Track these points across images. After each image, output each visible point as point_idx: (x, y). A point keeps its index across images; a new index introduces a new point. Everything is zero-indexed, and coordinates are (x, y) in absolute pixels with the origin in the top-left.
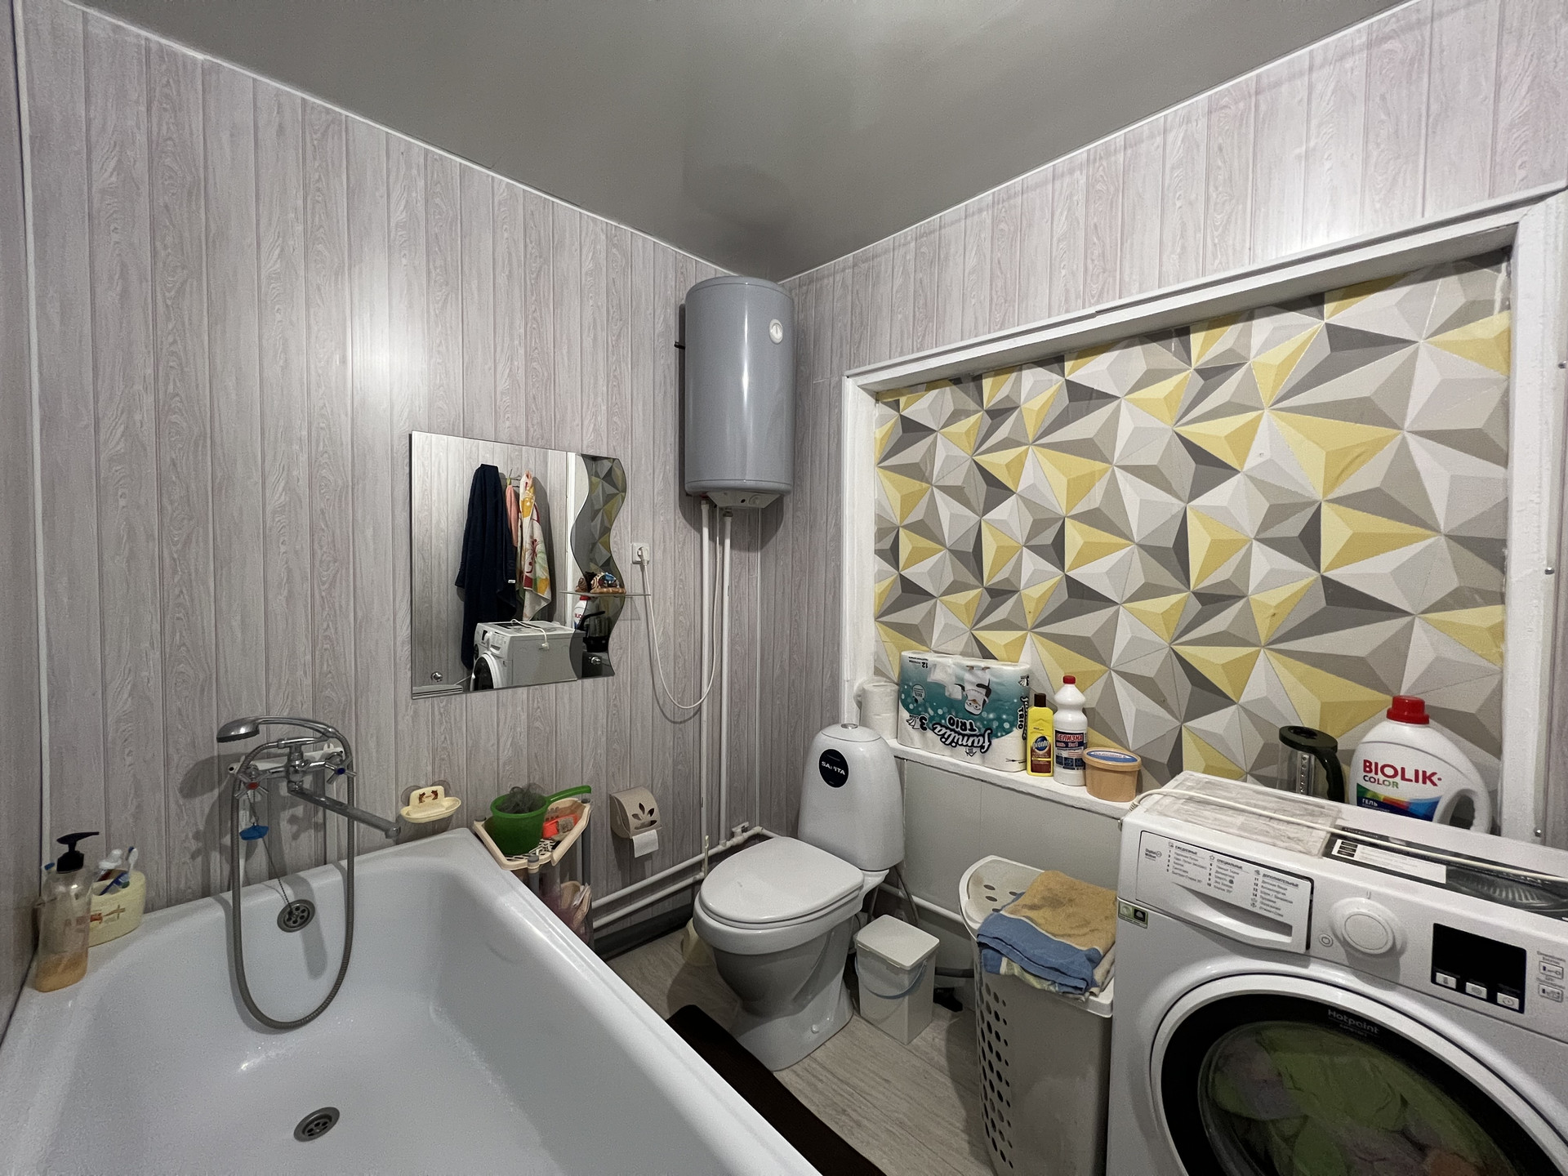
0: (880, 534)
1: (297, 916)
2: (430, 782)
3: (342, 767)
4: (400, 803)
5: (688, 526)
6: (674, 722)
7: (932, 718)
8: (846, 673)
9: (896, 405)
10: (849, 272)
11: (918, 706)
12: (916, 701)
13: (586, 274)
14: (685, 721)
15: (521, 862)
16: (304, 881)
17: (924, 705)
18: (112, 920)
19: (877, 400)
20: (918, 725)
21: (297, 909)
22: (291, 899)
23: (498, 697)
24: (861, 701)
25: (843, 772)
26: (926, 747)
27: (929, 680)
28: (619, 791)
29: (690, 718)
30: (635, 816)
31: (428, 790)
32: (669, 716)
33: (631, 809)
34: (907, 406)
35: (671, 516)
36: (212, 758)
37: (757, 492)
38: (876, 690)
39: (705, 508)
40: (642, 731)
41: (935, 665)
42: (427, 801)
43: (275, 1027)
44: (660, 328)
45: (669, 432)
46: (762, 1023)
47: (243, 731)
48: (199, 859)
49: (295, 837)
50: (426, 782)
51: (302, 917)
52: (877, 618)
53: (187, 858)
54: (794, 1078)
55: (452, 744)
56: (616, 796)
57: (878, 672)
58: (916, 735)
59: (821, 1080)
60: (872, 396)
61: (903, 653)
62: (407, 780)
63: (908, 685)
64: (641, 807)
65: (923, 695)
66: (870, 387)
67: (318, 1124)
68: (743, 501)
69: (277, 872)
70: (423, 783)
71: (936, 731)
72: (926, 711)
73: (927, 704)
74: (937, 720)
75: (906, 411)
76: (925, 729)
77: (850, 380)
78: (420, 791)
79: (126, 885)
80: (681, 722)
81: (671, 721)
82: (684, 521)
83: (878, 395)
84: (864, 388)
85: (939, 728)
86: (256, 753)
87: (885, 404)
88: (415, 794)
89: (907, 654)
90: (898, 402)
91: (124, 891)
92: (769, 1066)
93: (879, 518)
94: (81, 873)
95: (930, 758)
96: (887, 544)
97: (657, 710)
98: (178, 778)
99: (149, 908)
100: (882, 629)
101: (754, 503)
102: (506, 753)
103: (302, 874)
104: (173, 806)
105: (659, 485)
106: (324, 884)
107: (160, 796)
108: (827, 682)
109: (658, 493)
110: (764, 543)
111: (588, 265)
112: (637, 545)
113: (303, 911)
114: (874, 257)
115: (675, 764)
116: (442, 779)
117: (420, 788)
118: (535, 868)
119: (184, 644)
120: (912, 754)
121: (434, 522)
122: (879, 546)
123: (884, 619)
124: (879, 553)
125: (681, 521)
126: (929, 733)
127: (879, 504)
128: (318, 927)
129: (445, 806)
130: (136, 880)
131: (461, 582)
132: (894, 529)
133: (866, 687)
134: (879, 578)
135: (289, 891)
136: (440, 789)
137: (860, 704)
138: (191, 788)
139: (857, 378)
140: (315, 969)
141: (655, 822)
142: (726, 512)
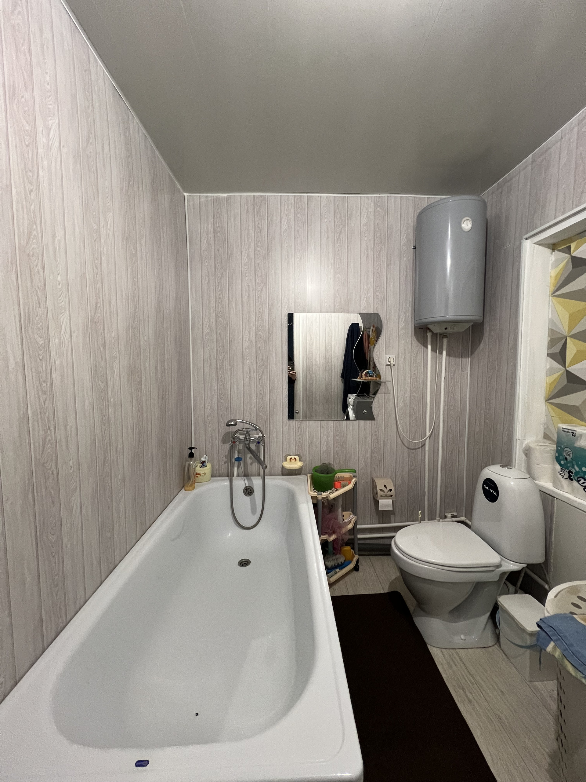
0: (552, 343)
1: (249, 491)
2: (294, 454)
3: (260, 441)
4: (284, 460)
5: (420, 345)
6: (409, 448)
7: (577, 473)
8: (518, 433)
9: (568, 250)
10: (529, 168)
11: (568, 463)
12: (566, 459)
13: (363, 225)
14: (416, 449)
15: (315, 494)
16: (251, 479)
17: (571, 462)
18: (202, 476)
19: (553, 250)
20: (567, 476)
21: (249, 489)
22: (247, 485)
23: (321, 423)
24: (528, 452)
25: (495, 494)
26: (573, 493)
27: (576, 445)
28: (377, 477)
29: (419, 448)
30: (381, 490)
31: (293, 457)
32: (406, 444)
33: (380, 485)
34: (577, 248)
35: (409, 339)
36: (229, 432)
37: (455, 322)
38: (538, 447)
39: (429, 335)
40: (390, 450)
41: (581, 435)
42: (293, 461)
43: (242, 528)
44: (404, 241)
45: (409, 296)
46: (426, 617)
47: (232, 423)
48: (226, 464)
49: (251, 464)
50: (293, 454)
51: (250, 492)
52: (548, 400)
53: (223, 463)
54: (440, 655)
55: (302, 440)
56: (374, 478)
57: (546, 436)
58: (565, 483)
59: (456, 665)
60: (548, 248)
61: (559, 425)
62: (286, 452)
63: (561, 447)
64: (385, 486)
65: (571, 455)
66: (546, 242)
67: (244, 563)
68: (446, 329)
69: (246, 475)
70: (291, 454)
71: (581, 482)
72: (573, 467)
73: (574, 462)
74: (582, 474)
75: (575, 253)
76: (572, 480)
77: (528, 241)
78: (291, 457)
79: (206, 467)
80: (413, 449)
81: (407, 448)
82: (417, 343)
83: (553, 247)
84: (539, 243)
85: (582, 481)
86: (237, 431)
87: (559, 251)
88: (289, 458)
89: (562, 426)
90: (569, 248)
91: (206, 468)
92: (426, 640)
93: (552, 332)
94: (193, 459)
95: (576, 502)
96: (557, 349)
97: (399, 440)
98: (221, 437)
99: (213, 476)
100: (549, 406)
101: (454, 329)
102: (324, 448)
103: (252, 477)
104: (220, 445)
105: (402, 324)
106: (257, 482)
107: (217, 441)
108: (505, 439)
109: (401, 329)
110: (472, 353)
111: (364, 221)
112: (388, 356)
113: (251, 490)
114: (547, 150)
115: (409, 470)
116: (299, 454)
117: (291, 456)
118: (320, 497)
119: (222, 394)
120: (560, 495)
121: (333, 350)
122: (551, 351)
123: (553, 401)
124: (551, 355)
125: (415, 341)
126: (575, 483)
127: (551, 322)
128: (254, 496)
129: (298, 465)
130: (209, 465)
131: (343, 376)
132: (562, 338)
133: (531, 445)
134: (550, 372)
135: (247, 482)
136: (297, 458)
137: (526, 455)
138: (224, 441)
139: (533, 238)
140: (254, 512)
141: (391, 496)
142: (443, 336)
